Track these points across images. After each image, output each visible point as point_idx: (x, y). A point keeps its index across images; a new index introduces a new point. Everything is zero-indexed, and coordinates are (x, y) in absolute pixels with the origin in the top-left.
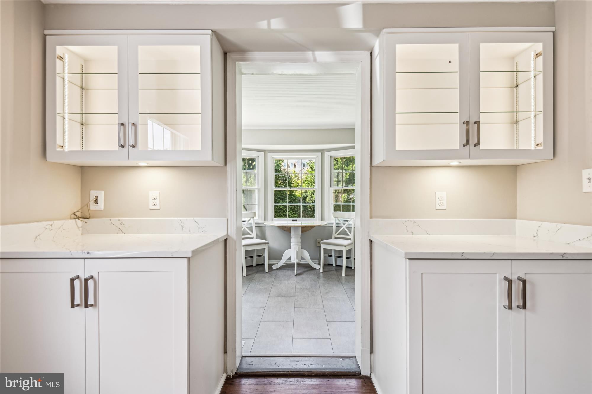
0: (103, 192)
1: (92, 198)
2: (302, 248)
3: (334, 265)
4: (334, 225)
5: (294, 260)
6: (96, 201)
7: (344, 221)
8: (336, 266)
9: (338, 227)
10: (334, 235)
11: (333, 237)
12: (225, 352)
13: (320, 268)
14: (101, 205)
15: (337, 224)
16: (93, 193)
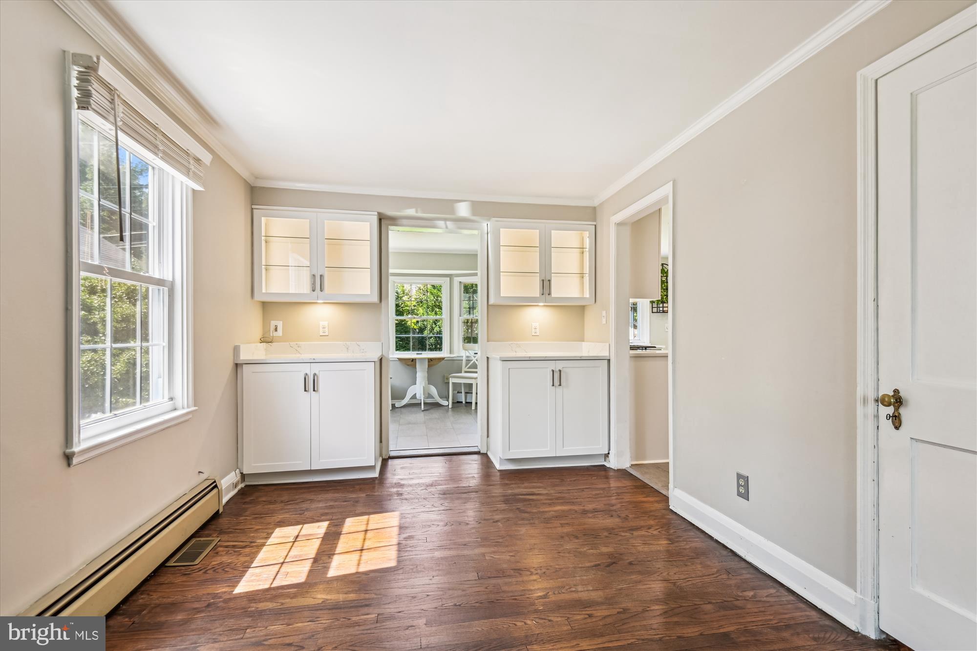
0: (281, 322)
1: (272, 328)
2: (428, 384)
3: (464, 402)
4: (464, 359)
5: (421, 396)
6: (276, 330)
7: (475, 354)
8: (466, 403)
9: (468, 361)
10: (464, 369)
11: (463, 371)
12: (381, 442)
13: (448, 405)
14: (280, 332)
15: (467, 357)
16: (273, 323)
